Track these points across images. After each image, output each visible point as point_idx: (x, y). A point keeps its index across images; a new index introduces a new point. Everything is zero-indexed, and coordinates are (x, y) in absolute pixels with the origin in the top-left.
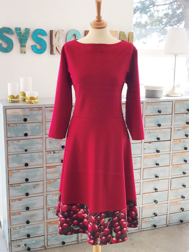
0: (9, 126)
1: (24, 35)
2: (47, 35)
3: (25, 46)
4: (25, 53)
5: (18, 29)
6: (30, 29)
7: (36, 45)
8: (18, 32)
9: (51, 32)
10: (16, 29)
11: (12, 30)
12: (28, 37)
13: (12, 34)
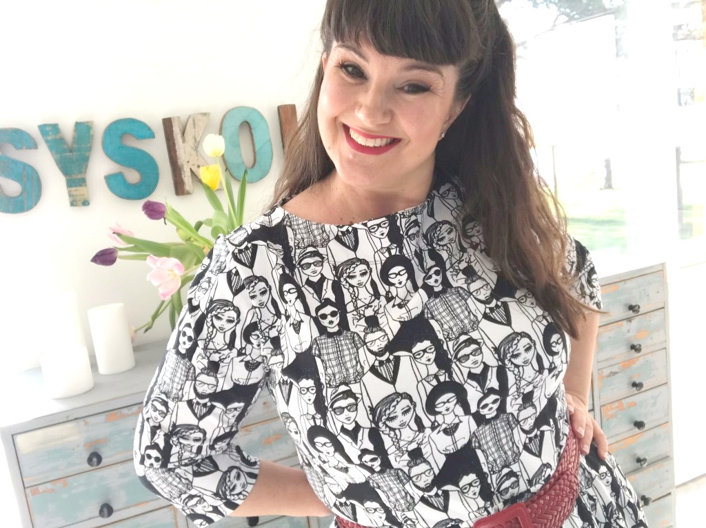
0: (35, 493)
1: (76, 146)
2: (154, 137)
3: (82, 182)
4: (86, 203)
5: (48, 129)
6: (92, 122)
7: (120, 174)
8: (49, 138)
9: (168, 123)
10: (43, 129)
11: (28, 134)
12: (90, 149)
13: (30, 148)
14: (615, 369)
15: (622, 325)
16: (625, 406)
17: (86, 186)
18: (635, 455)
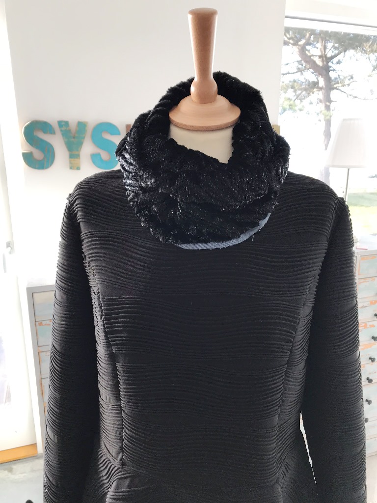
0: (41, 324)
1: (77, 135)
3: (78, 156)
4: (78, 168)
5: (63, 123)
6: (87, 123)
7: (99, 154)
8: (63, 129)
10: (61, 123)
11: (51, 126)
12: (84, 138)
13: (51, 134)
14: (366, 304)
15: (374, 280)
16: (368, 326)
17: (80, 158)
18: (369, 354)
